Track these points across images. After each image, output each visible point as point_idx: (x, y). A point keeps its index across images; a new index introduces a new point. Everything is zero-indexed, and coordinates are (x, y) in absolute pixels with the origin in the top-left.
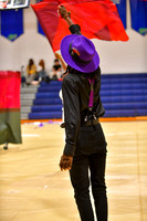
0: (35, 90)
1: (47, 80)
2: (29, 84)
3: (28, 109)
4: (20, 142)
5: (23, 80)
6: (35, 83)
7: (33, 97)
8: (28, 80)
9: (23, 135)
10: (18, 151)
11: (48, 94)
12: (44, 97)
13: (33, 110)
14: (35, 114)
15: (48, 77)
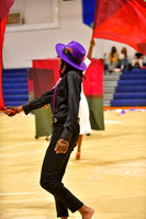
0: (118, 77)
1: (129, 68)
2: (111, 72)
3: (111, 96)
4: (103, 129)
5: (106, 67)
6: (117, 70)
7: (115, 84)
8: (110, 68)
9: (105, 122)
10: (100, 137)
11: (130, 81)
12: (126, 85)
13: (115, 98)
14: (117, 101)
15: (130, 65)
